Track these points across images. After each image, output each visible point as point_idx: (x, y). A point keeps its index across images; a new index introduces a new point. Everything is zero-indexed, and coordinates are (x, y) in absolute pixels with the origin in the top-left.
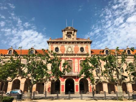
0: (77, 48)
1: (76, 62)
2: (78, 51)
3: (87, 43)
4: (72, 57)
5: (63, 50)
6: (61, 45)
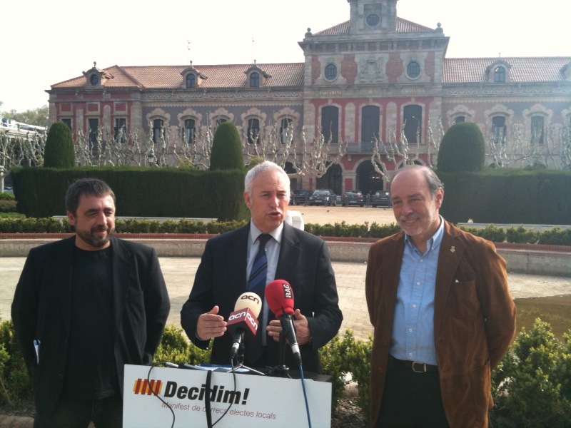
0: (397, 64)
1: (391, 112)
2: (399, 74)
3: (432, 45)
4: (378, 94)
5: (350, 72)
6: (345, 55)
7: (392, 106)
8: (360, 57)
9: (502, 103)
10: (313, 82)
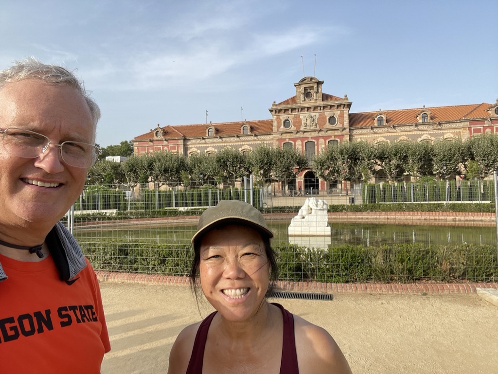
0: (323, 118)
1: (321, 144)
2: (325, 123)
3: (343, 107)
4: (314, 134)
5: (298, 123)
6: (294, 114)
7: (322, 141)
8: (303, 116)
9: (383, 136)
10: (278, 130)
